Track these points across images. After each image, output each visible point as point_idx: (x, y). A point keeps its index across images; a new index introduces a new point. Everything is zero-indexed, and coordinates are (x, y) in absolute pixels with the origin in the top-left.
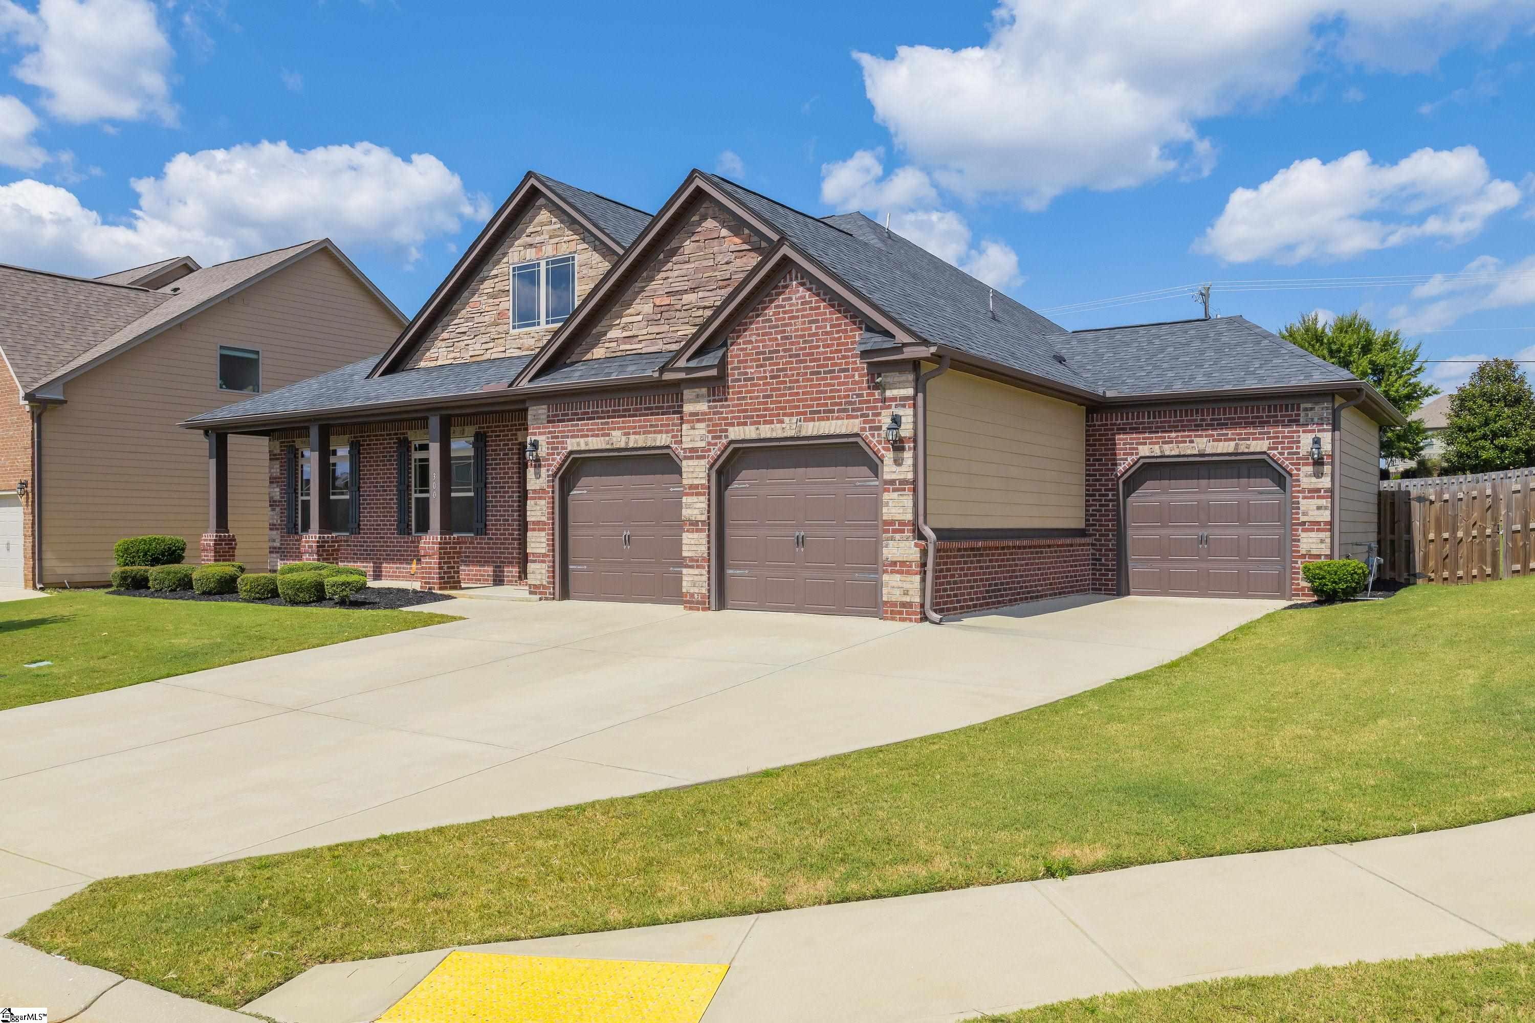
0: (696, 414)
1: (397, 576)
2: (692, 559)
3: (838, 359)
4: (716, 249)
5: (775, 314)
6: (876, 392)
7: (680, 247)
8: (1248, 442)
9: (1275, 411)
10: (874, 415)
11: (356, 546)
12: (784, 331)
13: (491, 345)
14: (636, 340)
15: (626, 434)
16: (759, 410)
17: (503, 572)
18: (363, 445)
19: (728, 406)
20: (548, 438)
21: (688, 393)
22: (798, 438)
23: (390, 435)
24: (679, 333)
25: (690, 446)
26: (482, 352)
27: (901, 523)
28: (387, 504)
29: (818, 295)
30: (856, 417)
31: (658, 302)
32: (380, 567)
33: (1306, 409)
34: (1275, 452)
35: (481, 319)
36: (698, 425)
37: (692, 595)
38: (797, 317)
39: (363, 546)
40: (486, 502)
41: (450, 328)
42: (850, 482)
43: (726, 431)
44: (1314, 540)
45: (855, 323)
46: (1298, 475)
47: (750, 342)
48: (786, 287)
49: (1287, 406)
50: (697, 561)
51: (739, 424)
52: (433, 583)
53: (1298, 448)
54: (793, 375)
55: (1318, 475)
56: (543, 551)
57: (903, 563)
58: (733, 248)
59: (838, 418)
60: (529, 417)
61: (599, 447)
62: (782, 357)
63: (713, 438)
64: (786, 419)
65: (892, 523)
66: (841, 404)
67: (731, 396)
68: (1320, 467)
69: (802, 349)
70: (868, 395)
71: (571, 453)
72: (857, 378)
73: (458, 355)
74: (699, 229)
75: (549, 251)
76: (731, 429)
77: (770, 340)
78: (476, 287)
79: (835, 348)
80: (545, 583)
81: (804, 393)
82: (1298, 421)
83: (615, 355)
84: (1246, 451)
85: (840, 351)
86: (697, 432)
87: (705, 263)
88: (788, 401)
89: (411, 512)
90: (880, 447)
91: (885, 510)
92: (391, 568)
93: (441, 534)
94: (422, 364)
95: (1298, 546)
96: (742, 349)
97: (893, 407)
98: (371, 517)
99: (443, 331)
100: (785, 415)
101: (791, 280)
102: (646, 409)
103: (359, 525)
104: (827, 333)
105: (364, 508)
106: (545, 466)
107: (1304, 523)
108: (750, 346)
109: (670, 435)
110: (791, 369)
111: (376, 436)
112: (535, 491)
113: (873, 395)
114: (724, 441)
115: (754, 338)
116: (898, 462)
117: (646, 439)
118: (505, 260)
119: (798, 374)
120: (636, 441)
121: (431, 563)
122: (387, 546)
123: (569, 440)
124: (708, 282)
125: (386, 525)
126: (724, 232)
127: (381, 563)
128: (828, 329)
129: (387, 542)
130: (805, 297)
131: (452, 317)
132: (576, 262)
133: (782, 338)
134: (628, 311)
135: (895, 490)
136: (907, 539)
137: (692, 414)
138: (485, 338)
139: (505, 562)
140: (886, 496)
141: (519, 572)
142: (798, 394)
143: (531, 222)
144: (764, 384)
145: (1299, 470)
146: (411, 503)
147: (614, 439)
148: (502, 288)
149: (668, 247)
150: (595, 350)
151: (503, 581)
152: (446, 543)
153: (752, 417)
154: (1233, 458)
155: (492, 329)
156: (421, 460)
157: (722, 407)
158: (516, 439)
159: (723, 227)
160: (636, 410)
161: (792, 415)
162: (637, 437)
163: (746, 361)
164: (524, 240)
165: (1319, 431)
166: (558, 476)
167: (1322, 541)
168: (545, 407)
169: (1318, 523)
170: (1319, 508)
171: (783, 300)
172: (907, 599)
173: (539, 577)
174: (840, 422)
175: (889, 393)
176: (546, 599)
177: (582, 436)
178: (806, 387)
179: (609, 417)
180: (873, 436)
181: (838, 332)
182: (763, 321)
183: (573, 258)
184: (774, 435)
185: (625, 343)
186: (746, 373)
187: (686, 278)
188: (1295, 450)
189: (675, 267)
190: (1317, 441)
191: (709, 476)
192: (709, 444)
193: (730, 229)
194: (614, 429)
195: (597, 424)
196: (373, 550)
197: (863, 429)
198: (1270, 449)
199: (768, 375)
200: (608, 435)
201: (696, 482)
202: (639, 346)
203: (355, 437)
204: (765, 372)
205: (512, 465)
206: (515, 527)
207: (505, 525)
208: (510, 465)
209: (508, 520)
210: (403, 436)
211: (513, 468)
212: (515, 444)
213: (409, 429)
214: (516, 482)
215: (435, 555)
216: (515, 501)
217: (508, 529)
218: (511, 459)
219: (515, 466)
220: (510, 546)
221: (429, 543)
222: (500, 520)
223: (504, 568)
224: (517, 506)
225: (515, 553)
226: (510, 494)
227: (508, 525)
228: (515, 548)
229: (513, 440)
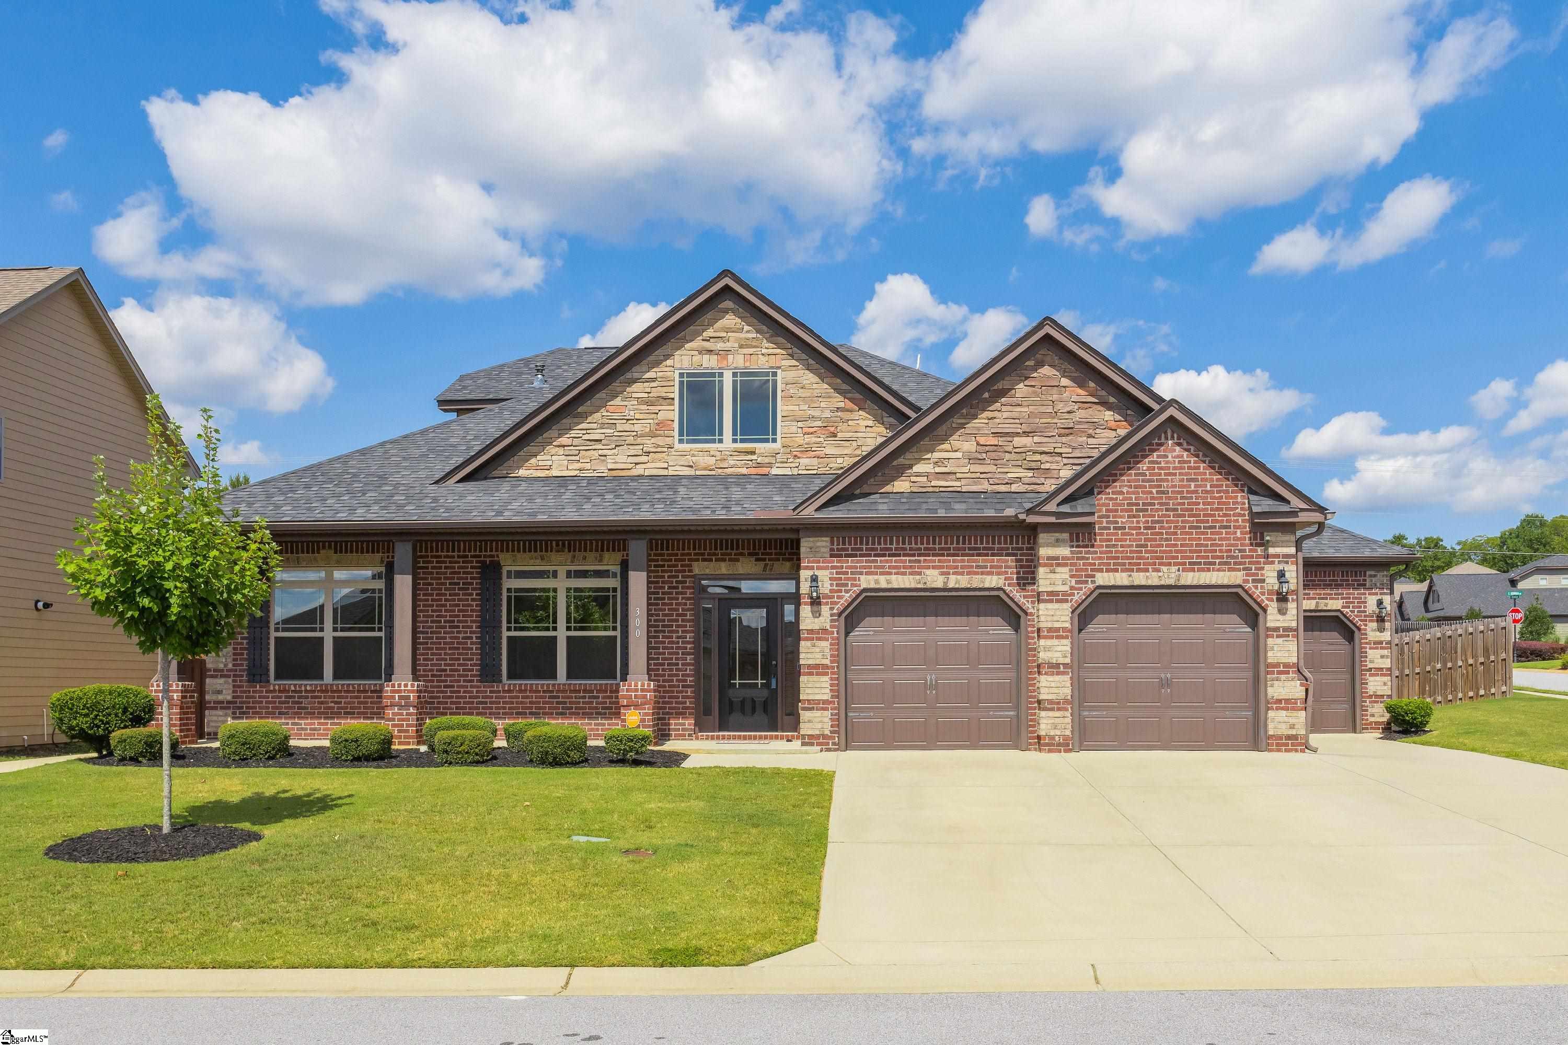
0: (1057, 558)
2: (1051, 702)
3: (1219, 516)
4: (1055, 397)
5: (1149, 468)
6: (1259, 549)
7: (1011, 389)
8: (1326, 601)
9: (1347, 576)
10: (1256, 569)
12: (1160, 486)
13: (644, 459)
14: (953, 477)
15: (942, 574)
16: (1133, 558)
17: (669, 724)
19: (1096, 552)
20: (831, 573)
21: (1043, 537)
22: (1176, 587)
23: (467, 557)
24: (1010, 475)
25: (1049, 589)
26: (630, 466)
27: (1286, 665)
28: (464, 643)
29: (1197, 456)
30: (1239, 570)
31: (982, 441)
33: (1371, 576)
34: (1348, 610)
35: (627, 427)
36: (1059, 569)
37: (1052, 738)
38: (1175, 474)
41: (573, 433)
42: (1219, 629)
43: (1094, 576)
44: (1379, 683)
45: (1236, 486)
46: (1365, 630)
47: (1122, 493)
48: (1161, 445)
49: (1356, 573)
50: (1058, 703)
51: (1108, 571)
53: (1365, 607)
54: (1170, 528)
55: (1381, 630)
56: (825, 697)
57: (1287, 701)
58: (1075, 398)
59: (1219, 570)
60: (802, 550)
61: (907, 586)
62: (1157, 510)
63: (1077, 582)
64: (1165, 569)
65: (1277, 665)
66: (1222, 557)
67: (1098, 543)
68: (1382, 624)
69: (1179, 504)
70: (1250, 551)
71: (865, 590)
72: (1239, 535)
73: (588, 466)
74: (1035, 375)
75: (738, 361)
76: (1098, 575)
77: (1143, 492)
78: (619, 389)
79: (1216, 506)
80: (827, 732)
81: (1182, 545)
82: (1365, 585)
83: (924, 490)
84: (1325, 608)
85: (1222, 509)
86: (1058, 576)
87: (1043, 409)
88: (1165, 552)
89: (502, 654)
90: (1263, 597)
91: (1270, 654)
94: (522, 472)
95: (1366, 688)
96: (1111, 499)
97: (1276, 563)
99: (560, 436)
100: (1161, 564)
101: (1167, 439)
102: (970, 549)
104: (1207, 492)
106: (827, 603)
107: (1370, 669)
108: (1121, 497)
109: (1003, 577)
110: (1167, 522)
111: (439, 557)
112: (811, 631)
113: (1256, 551)
114: (1091, 586)
115: (1125, 490)
116: (1282, 612)
117: (971, 580)
118: (669, 362)
119: (1176, 527)
120: (957, 582)
123: (863, 577)
124: (1046, 428)
125: (456, 670)
126: (1065, 382)
128: (1208, 488)
130: (1182, 456)
131: (576, 420)
132: (779, 378)
133: (1158, 492)
134: (942, 447)
135: (1278, 636)
136: (1292, 680)
137: (1049, 558)
138: (636, 450)
139: (672, 714)
140: (1270, 641)
141: (694, 725)
142: (1176, 545)
143: (711, 324)
144: (1138, 534)
145: (1366, 625)
146: (501, 643)
147: (929, 578)
148: (664, 395)
149: (996, 387)
150: (896, 483)
153: (1124, 564)
154: (1313, 614)
155: (646, 441)
156: (518, 591)
157: (1087, 553)
158: (690, 571)
159: (1064, 376)
160: (959, 549)
161: (1169, 564)
162: (959, 577)
163: (1116, 511)
164: (697, 343)
165: (1381, 594)
166: (844, 615)
167: (1385, 684)
168: (828, 539)
169: (1382, 669)
170: (1382, 657)
171: (1158, 457)
172: (1294, 732)
173: (819, 726)
174: (1221, 574)
175: (1272, 551)
176: (829, 750)
177: (882, 574)
178: (1185, 539)
179: (919, 555)
180: (1256, 588)
181: (1218, 492)
182: (1136, 475)
183: (775, 374)
184: (1150, 583)
185: (938, 479)
186: (1117, 522)
187: (1017, 421)
188: (1362, 609)
189: (1004, 408)
190: (1380, 603)
191: (1071, 618)
192: (1072, 588)
193: (1073, 379)
194: (928, 568)
195: (902, 561)
197: (1246, 581)
198: (1343, 607)
199: (1142, 525)
200: (920, 574)
201: (1057, 625)
202: (958, 484)
204: (1138, 522)
205: (684, 601)
206: (688, 672)
207: (671, 670)
208: (680, 601)
209: (678, 664)
210: (488, 560)
211: (685, 604)
212: (688, 577)
213: (502, 551)
214: (689, 621)
215: (645, 704)
216: (689, 643)
217: (677, 675)
218: (682, 593)
219: (688, 602)
220: (680, 695)
221: (636, 690)
222: (663, 664)
223: (669, 720)
224: (690, 649)
225: (688, 703)
226: (680, 634)
227: (677, 670)
228: (688, 697)
229: (685, 571)
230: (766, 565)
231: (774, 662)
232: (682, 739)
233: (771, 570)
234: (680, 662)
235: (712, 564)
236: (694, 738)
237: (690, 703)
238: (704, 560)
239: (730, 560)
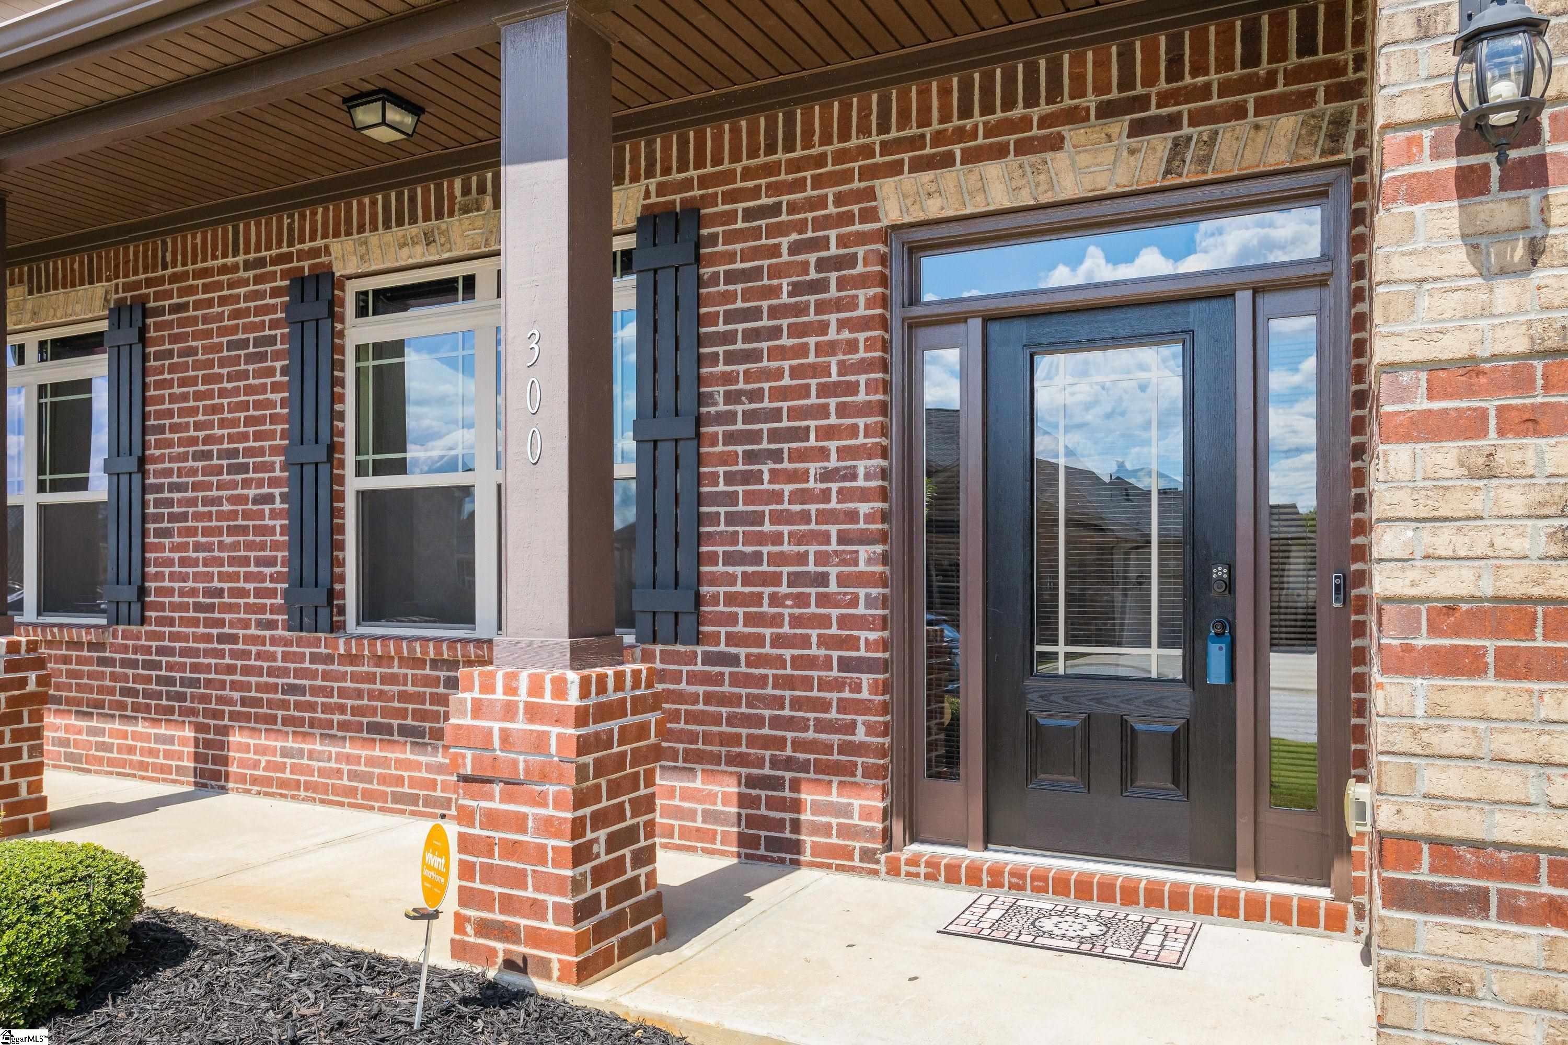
1: (283, 784)
11: (133, 664)
17: (796, 806)
18: (160, 311)
23: (261, 263)
28: (247, 515)
32: (222, 745)
39: (157, 666)
40: (700, 500)
52: (537, 938)
89: (341, 546)
92: (263, 750)
93: (578, 658)
98: (183, 562)
103: (142, 592)
105: (160, 533)
111: (206, 273)
121: (519, 824)
122: (246, 671)
125: (243, 593)
127: (224, 731)
129: (246, 655)
139: (804, 767)
141: (886, 814)
146: (341, 513)
151: (796, 847)
152: (605, 712)
156: (381, 349)
158: (870, 215)
196: (194, 683)
203: (127, 287)
205: (846, 334)
206: (861, 610)
207: (801, 600)
208: (832, 334)
209: (822, 579)
210: (306, 264)
211: (852, 346)
212: (862, 238)
213: (336, 234)
214: (864, 410)
215: (544, 778)
216: (864, 495)
217: (825, 622)
218: (838, 305)
219: (862, 336)
220: (834, 696)
221: (509, 711)
222: (775, 579)
223: (796, 786)
224: (869, 518)
225: (861, 730)
226: (833, 463)
227: (823, 600)
228: (861, 707)
229: (848, 219)
230: (1178, 147)
231: (1219, 572)
232: (840, 868)
233: (1203, 161)
234: (833, 571)
235: (949, 177)
236: (883, 868)
237: (871, 729)
238: (919, 166)
239: (1023, 148)
